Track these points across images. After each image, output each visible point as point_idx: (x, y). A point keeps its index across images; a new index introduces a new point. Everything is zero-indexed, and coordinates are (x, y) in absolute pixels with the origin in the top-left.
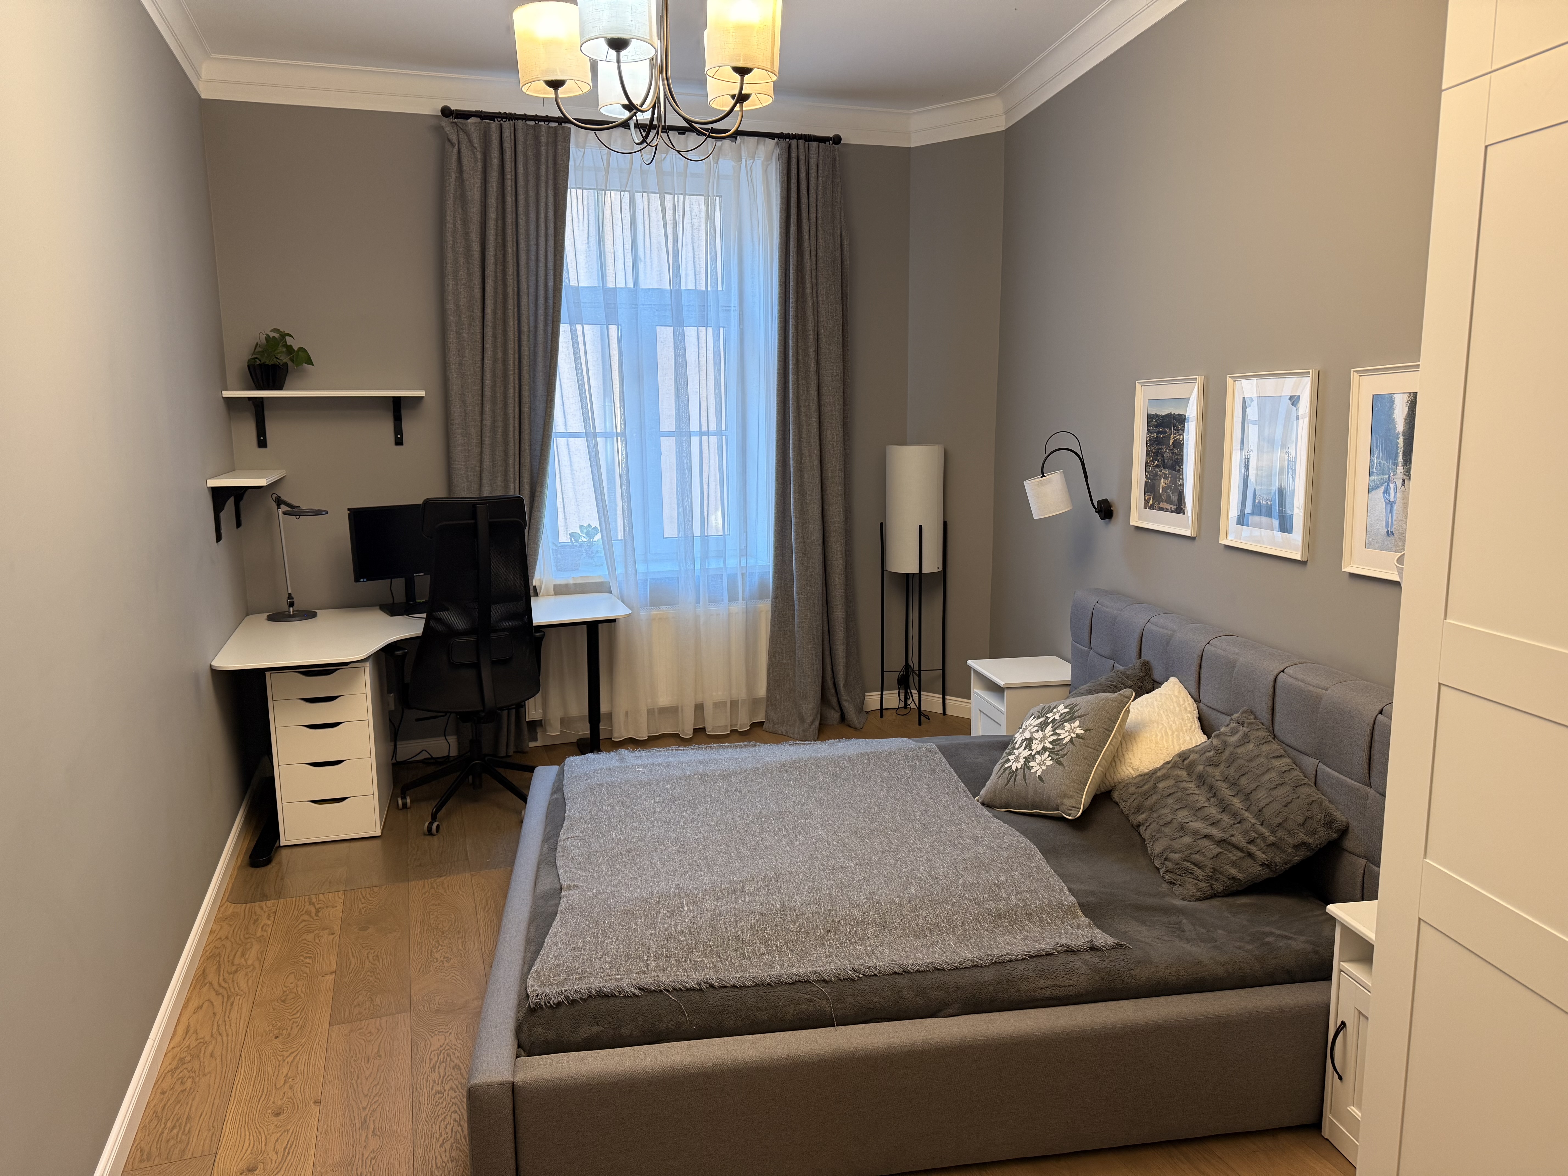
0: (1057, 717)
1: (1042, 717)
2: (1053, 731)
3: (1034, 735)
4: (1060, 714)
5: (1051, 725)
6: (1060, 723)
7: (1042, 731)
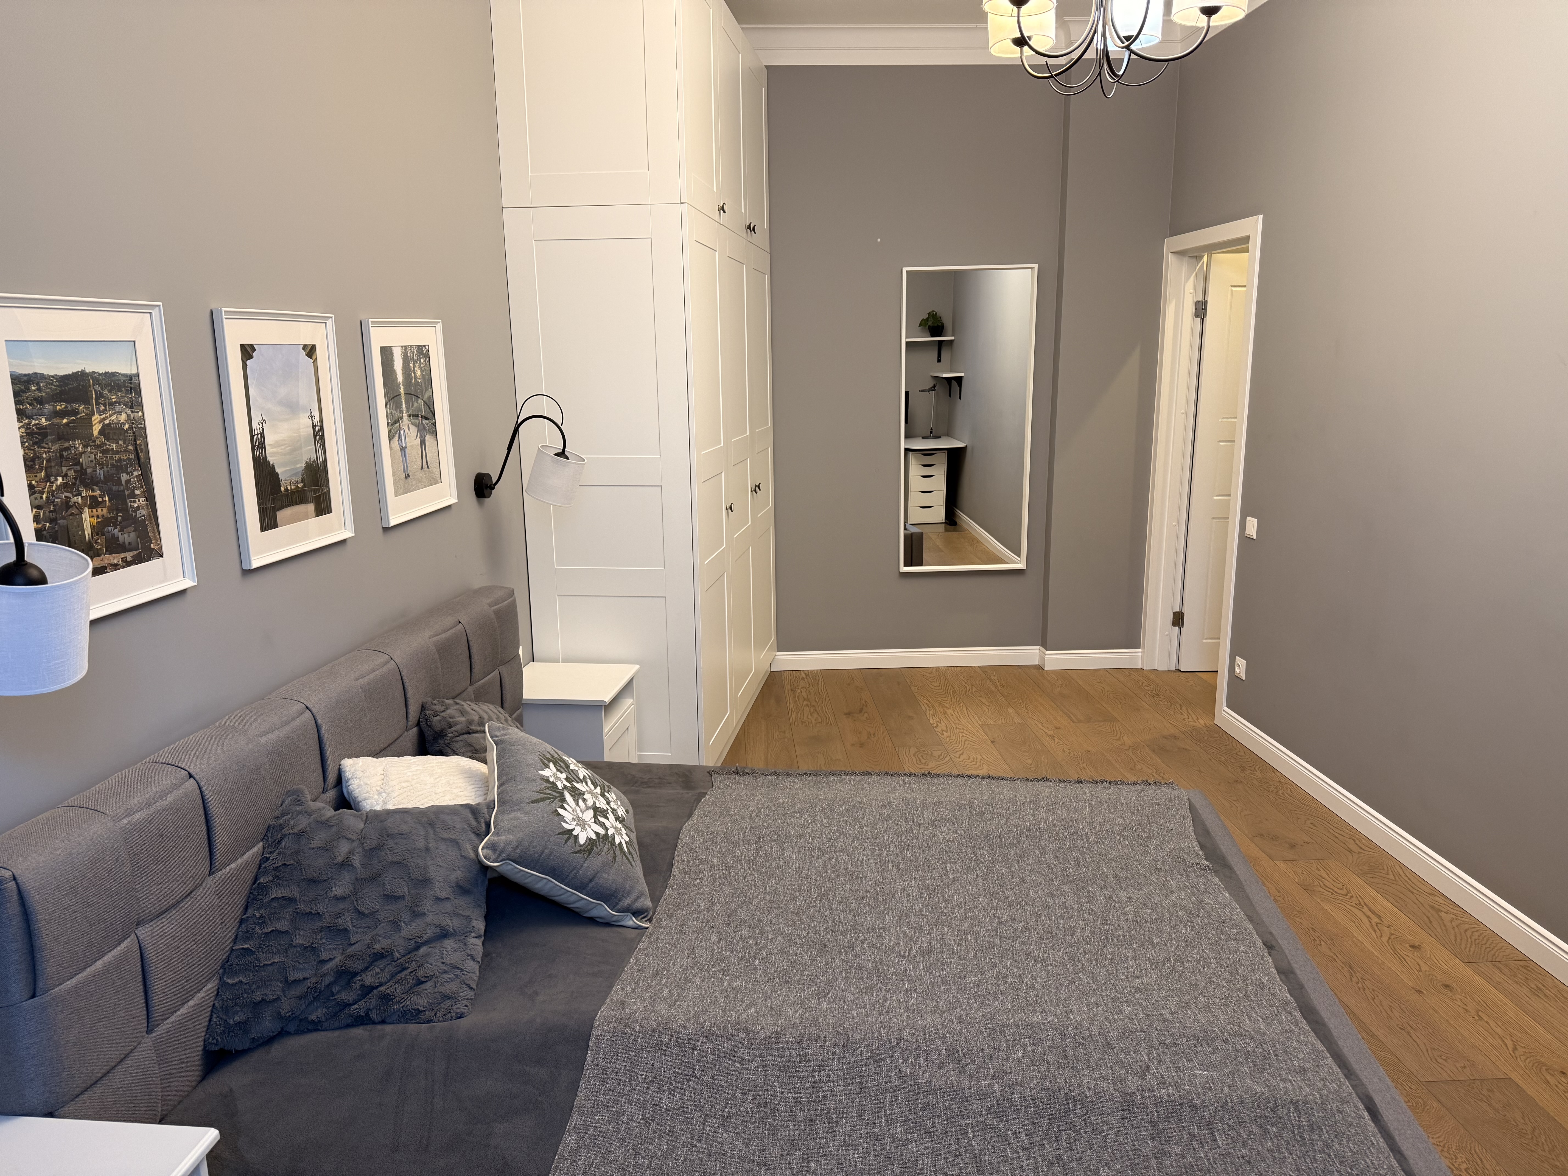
0: (564, 776)
1: (562, 795)
2: (582, 782)
3: (590, 805)
4: (558, 773)
5: (575, 784)
6: (571, 773)
7: (584, 794)
